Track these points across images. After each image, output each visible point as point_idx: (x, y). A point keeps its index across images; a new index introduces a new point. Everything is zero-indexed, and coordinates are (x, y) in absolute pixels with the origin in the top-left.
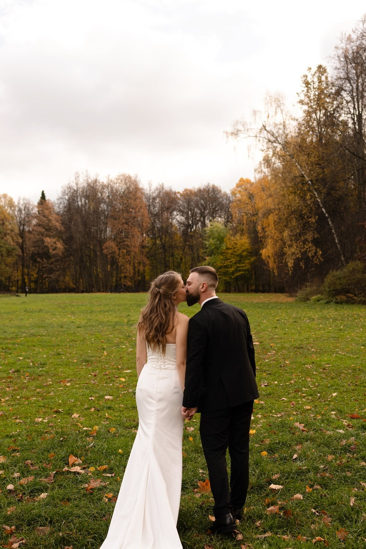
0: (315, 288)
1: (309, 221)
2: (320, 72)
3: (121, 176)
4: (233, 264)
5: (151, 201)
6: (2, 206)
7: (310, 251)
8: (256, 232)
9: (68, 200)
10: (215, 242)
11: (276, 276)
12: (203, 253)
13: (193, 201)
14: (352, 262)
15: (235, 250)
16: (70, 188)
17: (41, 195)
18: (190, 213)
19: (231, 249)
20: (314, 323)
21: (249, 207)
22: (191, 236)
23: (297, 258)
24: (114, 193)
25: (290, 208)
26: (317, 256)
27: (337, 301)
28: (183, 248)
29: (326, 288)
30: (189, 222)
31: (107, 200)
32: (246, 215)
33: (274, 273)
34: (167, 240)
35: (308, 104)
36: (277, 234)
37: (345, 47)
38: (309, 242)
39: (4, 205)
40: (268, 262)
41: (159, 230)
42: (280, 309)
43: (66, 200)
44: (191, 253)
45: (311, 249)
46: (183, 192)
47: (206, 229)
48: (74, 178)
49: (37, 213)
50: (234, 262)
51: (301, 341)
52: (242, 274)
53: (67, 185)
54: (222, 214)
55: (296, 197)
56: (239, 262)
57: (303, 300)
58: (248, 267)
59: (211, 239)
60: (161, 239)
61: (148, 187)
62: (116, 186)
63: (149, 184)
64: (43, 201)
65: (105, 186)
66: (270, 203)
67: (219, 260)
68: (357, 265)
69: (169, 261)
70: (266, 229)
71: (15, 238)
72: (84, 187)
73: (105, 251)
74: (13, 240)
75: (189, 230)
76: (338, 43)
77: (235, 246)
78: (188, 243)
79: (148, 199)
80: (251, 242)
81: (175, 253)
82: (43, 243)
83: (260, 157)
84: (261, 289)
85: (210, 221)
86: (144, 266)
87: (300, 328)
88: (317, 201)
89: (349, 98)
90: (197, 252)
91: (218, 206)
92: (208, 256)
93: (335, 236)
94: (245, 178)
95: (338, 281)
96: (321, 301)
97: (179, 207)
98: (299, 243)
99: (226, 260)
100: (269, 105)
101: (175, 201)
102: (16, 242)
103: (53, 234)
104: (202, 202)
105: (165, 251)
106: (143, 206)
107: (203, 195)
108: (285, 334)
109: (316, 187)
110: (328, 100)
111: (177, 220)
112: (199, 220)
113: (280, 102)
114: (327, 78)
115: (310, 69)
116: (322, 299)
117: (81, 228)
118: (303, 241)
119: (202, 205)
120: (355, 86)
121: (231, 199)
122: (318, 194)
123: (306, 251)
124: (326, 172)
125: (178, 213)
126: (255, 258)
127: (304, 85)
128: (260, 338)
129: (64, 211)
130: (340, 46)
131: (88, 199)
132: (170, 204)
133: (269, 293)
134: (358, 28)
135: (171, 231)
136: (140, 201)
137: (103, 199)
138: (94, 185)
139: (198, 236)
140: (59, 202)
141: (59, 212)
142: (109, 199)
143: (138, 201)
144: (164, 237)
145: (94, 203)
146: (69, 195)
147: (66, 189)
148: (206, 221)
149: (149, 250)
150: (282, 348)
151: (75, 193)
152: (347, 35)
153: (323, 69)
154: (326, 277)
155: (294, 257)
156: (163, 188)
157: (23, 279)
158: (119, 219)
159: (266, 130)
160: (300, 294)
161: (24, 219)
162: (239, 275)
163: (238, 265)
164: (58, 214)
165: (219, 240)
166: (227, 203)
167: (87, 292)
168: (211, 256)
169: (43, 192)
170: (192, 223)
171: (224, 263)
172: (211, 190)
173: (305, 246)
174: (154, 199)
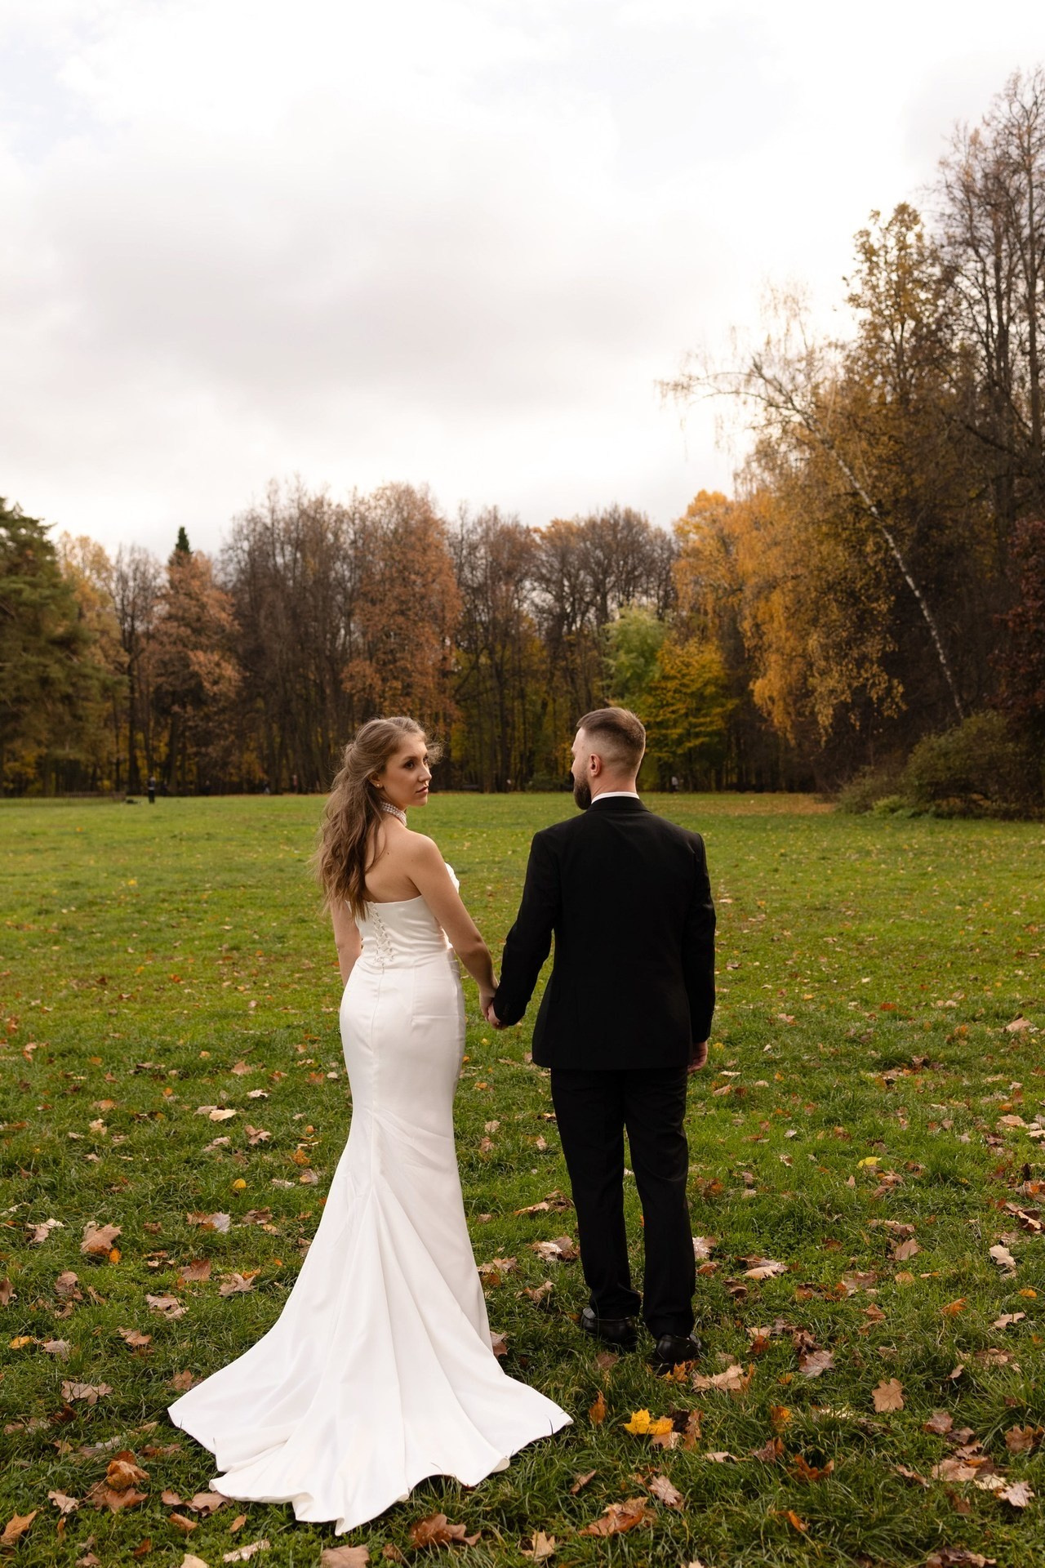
0: (886, 779)
1: (874, 609)
2: (902, 221)
3: (386, 488)
4: (681, 716)
5: (465, 552)
6: (78, 568)
7: (873, 684)
8: (737, 635)
9: (250, 553)
10: (633, 662)
11: (793, 749)
12: (603, 688)
13: (573, 553)
14: (977, 714)
15: (685, 681)
16: (254, 520)
17: (176, 540)
18: (566, 583)
19: (674, 678)
20: (868, 860)
21: (722, 571)
22: (571, 645)
23: (841, 702)
24: (366, 532)
25: (824, 575)
26: (893, 699)
27: (939, 811)
28: (549, 675)
29: (912, 778)
30: (563, 608)
31: (351, 552)
32: (712, 592)
33: (787, 740)
34: (508, 653)
35: (871, 305)
36: (792, 641)
37: (964, 162)
38: (872, 663)
39: (81, 565)
40: (770, 714)
41: (486, 629)
42: (795, 829)
43: (244, 551)
44: (570, 688)
45: (878, 681)
46: (548, 527)
47: (609, 625)
48: (265, 496)
49: (167, 585)
50: (683, 711)
51: (828, 896)
52: (702, 744)
53: (245, 514)
54: (651, 586)
55: (840, 548)
56: (697, 712)
57: (854, 809)
58: (719, 724)
59: (621, 652)
60: (491, 653)
61: (458, 517)
62: (374, 515)
63: (461, 508)
64: (182, 554)
65: (344, 514)
66: (776, 563)
67: (643, 707)
68: (990, 721)
69: (512, 710)
70: (764, 628)
71: (112, 653)
72: (291, 518)
73: (347, 686)
74: (106, 656)
75: (565, 627)
76: (947, 150)
77: (685, 672)
78: (563, 663)
79: (457, 545)
80: (726, 660)
81: (529, 690)
82: (187, 666)
83: (747, 444)
84: (754, 782)
85: (621, 605)
86: (448, 725)
87: (833, 870)
88: (893, 558)
89: (975, 293)
90: (586, 685)
91: (640, 565)
92: (614, 696)
93: (938, 645)
94: (710, 492)
95: (942, 761)
96: (900, 812)
97: (537, 567)
98: (847, 666)
99: (662, 707)
100: (771, 312)
101: (528, 551)
102: (114, 662)
103: (213, 641)
104: (599, 553)
105: (502, 684)
106: (446, 566)
107: (601, 537)
108: (794, 883)
109: (890, 521)
110: (923, 295)
111: (533, 602)
112: (591, 603)
113: (797, 304)
114: (919, 237)
115: (878, 214)
116: (902, 807)
117: (285, 626)
118: (855, 660)
119: (599, 563)
120: (990, 260)
121: (675, 547)
122: (894, 538)
123: (864, 686)
124: (917, 484)
125: (536, 584)
126: (736, 701)
127: (861, 257)
128: (738, 891)
129: (239, 580)
130: (951, 160)
131: (302, 551)
132: (515, 562)
133: (774, 791)
134: (998, 114)
135: (518, 632)
136: (436, 556)
137: (339, 549)
138: (316, 512)
139: (589, 644)
140: (226, 557)
141: (225, 583)
142: (356, 548)
143: (432, 555)
144: (499, 647)
145: (317, 560)
146: (251, 538)
147: (245, 523)
148: (609, 602)
149: (460, 681)
150: (782, 910)
151: (268, 534)
152: (971, 132)
153: (909, 215)
154: (912, 752)
155: (835, 702)
156: (496, 518)
157: (133, 760)
158: (381, 601)
159: (762, 376)
160: (849, 793)
161: (134, 604)
162: (696, 747)
163: (693, 720)
164: (222, 588)
165: (642, 654)
166: (665, 556)
167: (301, 791)
168: (622, 697)
169: (182, 531)
170: (573, 609)
171: (657, 716)
172: (621, 523)
173: (862, 672)
174: (473, 548)
